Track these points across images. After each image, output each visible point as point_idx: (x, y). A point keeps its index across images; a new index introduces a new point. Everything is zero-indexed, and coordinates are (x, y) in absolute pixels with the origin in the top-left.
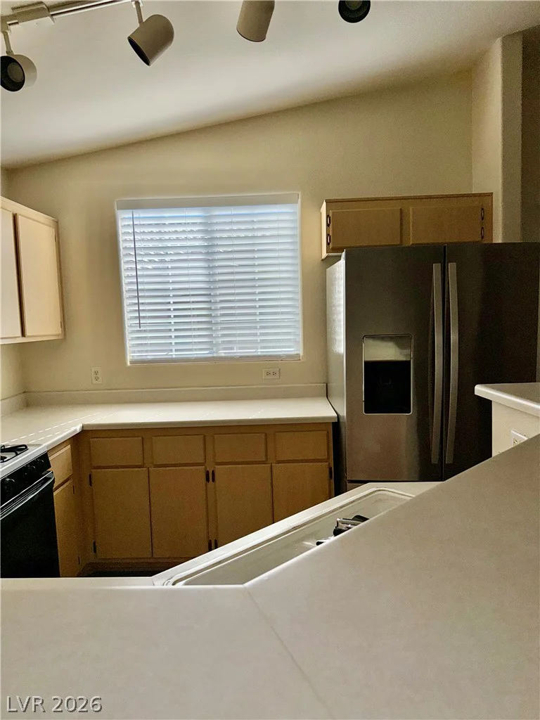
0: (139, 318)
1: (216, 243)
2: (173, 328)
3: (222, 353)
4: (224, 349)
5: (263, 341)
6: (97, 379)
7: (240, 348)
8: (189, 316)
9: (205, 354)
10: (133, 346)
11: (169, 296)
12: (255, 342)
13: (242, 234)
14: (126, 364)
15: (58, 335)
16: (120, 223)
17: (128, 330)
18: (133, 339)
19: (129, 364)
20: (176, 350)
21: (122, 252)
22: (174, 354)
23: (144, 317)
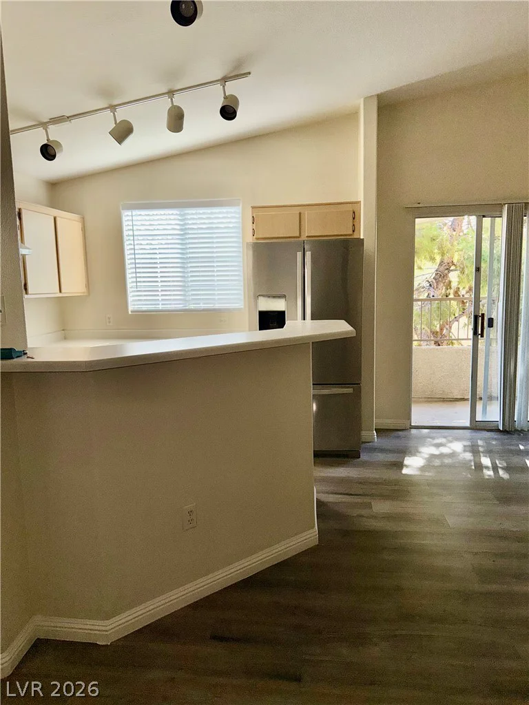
0: (136, 282)
1: (187, 231)
2: (160, 289)
3: (192, 307)
4: (194, 304)
5: (219, 299)
6: (109, 322)
7: (204, 304)
8: (169, 281)
9: (180, 307)
10: (133, 301)
11: (157, 268)
12: (214, 299)
13: (204, 226)
14: (128, 312)
15: (84, 293)
16: (124, 219)
17: (129, 290)
18: (133, 296)
19: (130, 313)
20: (162, 304)
21: (125, 238)
22: (160, 307)
23: (140, 282)
